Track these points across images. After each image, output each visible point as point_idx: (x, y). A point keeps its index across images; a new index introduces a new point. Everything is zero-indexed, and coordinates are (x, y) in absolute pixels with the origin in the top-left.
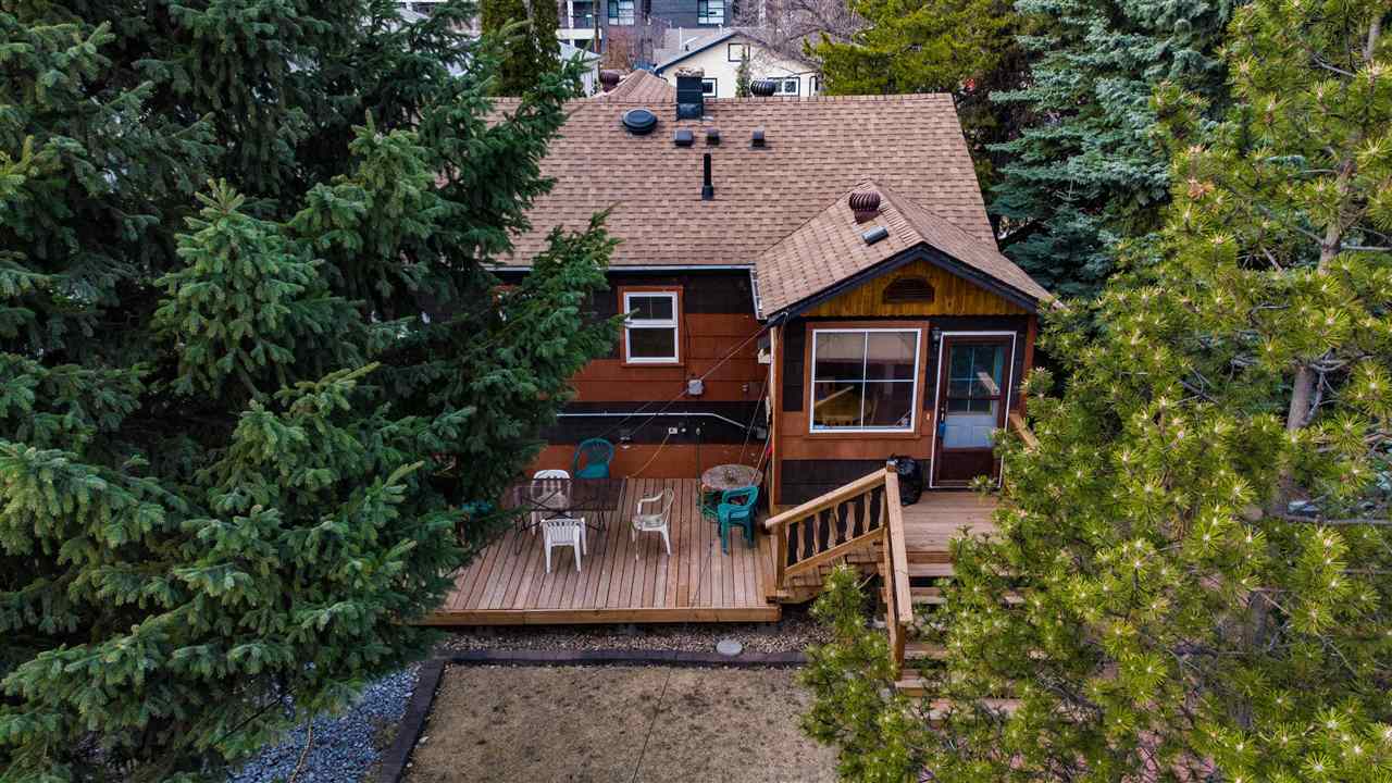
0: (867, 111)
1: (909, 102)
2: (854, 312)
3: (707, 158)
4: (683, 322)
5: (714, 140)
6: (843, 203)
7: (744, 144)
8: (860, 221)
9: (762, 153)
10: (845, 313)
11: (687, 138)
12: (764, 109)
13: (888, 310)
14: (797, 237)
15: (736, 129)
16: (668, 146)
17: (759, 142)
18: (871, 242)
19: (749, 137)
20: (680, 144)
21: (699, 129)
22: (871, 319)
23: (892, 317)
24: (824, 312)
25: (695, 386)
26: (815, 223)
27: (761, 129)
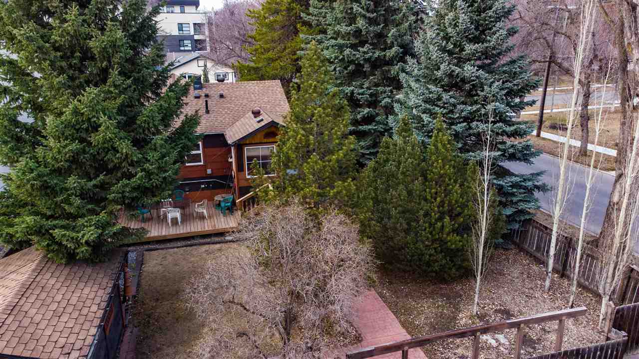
0: (254, 86)
1: (268, 83)
2: (256, 142)
3: (206, 101)
4: (204, 152)
5: (207, 96)
6: (250, 113)
7: (217, 97)
8: (255, 117)
9: (223, 99)
10: (253, 142)
11: (198, 95)
12: (222, 86)
13: (265, 140)
14: (237, 123)
15: (214, 93)
16: (192, 98)
17: (222, 96)
18: (259, 122)
19: (219, 94)
20: (196, 97)
21: (202, 93)
22: (261, 143)
23: (267, 143)
24: (248, 142)
25: (209, 171)
26: (242, 119)
27: (222, 92)
